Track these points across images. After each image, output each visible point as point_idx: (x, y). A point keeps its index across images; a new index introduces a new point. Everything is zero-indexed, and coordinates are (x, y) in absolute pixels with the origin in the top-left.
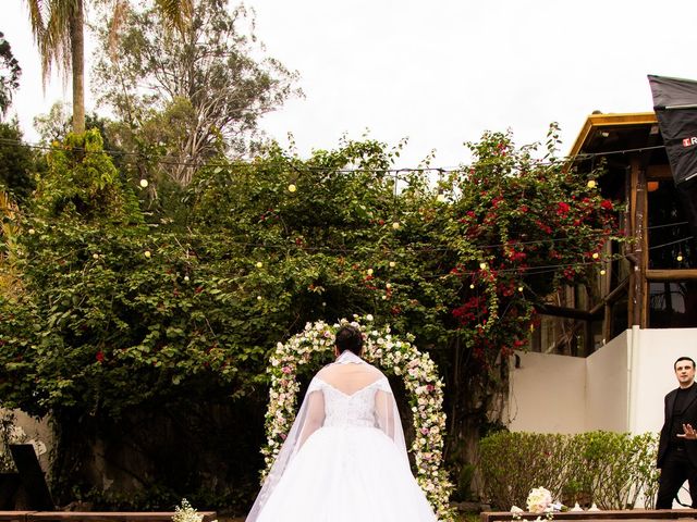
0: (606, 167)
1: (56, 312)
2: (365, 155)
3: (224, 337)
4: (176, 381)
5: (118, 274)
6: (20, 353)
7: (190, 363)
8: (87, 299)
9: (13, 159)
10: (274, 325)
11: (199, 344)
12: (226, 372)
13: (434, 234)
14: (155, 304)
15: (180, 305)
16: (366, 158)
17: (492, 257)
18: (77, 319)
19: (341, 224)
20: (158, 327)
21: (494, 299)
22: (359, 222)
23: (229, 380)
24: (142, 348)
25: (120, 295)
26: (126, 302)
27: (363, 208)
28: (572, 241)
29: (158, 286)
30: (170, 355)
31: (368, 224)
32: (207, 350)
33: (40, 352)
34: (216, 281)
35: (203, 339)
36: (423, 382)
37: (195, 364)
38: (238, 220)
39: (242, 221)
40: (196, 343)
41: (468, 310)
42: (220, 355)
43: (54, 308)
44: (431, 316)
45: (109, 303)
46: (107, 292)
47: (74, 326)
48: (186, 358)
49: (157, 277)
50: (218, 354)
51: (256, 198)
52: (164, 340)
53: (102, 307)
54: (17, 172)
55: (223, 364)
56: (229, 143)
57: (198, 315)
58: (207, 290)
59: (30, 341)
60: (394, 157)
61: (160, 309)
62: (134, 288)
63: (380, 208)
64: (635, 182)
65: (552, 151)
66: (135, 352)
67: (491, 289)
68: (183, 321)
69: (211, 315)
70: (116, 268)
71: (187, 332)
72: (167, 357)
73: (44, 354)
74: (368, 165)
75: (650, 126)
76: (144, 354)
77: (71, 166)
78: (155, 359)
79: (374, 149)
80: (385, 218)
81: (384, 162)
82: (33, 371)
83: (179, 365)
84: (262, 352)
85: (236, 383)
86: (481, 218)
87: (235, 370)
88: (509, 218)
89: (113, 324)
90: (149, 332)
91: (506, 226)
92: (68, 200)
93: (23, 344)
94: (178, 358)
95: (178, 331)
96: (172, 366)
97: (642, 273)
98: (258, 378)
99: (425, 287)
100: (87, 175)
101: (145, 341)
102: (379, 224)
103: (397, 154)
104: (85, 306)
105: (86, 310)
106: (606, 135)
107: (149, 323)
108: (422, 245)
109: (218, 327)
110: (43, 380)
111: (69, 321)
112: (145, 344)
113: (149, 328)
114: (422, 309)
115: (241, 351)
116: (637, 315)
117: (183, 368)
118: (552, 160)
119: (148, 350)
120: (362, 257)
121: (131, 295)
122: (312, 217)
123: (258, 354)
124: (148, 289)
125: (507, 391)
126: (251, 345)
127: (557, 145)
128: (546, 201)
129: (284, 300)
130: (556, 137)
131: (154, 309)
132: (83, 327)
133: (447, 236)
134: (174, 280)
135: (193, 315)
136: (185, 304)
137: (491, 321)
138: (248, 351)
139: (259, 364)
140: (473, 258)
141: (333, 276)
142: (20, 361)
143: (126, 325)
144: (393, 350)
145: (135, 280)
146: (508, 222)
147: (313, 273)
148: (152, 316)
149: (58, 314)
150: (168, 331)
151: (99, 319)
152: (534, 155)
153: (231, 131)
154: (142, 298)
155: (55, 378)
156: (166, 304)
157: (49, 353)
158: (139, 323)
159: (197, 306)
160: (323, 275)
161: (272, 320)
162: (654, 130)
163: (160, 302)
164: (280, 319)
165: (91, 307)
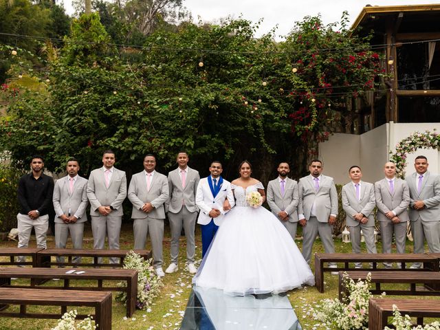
0: (373, 34)
1: (67, 117)
2: (240, 27)
3: (160, 132)
4: (133, 158)
5: (102, 96)
6: (46, 140)
7: (140, 147)
8: (84, 110)
9: (60, 22)
10: (189, 126)
11: (146, 137)
12: (161, 153)
13: (278, 71)
14: (122, 114)
15: (136, 114)
16: (240, 29)
17: (313, 87)
18: (78, 122)
19: (227, 66)
20: (123, 126)
21: (315, 111)
22: (237, 65)
23: (163, 158)
24: (113, 139)
25: (102, 109)
26: (105, 113)
27: (239, 58)
28: (357, 76)
29: (124, 103)
30: (130, 143)
31: (242, 66)
32: (150, 140)
33: (57, 139)
34: (157, 100)
35: (149, 134)
37: (143, 148)
38: (169, 65)
39: (172, 66)
40: (144, 137)
41: (299, 115)
42: (158, 144)
43: (66, 115)
44: (278, 118)
45: (96, 113)
46: (95, 107)
47: (76, 127)
48: (139, 144)
49: (124, 97)
50: (157, 142)
51: (180, 53)
52: (126, 134)
53: (92, 115)
54: (61, 29)
55: (160, 148)
56: (168, 13)
57: (146, 119)
58: (152, 105)
59: (52, 132)
60: (256, 28)
61: (124, 117)
62: (110, 105)
63: (248, 57)
64: (389, 42)
65: (344, 26)
66: (109, 142)
67: (313, 105)
68: (138, 122)
69: (153, 120)
70: (101, 93)
71: (139, 129)
72: (127, 144)
73: (59, 141)
74: (241, 32)
75: (398, 13)
76: (114, 142)
77: (83, 32)
78: (121, 145)
79: (245, 24)
80: (252, 62)
81: (250, 31)
82: (52, 150)
83: (135, 148)
84: (182, 141)
85: (167, 159)
86: (306, 63)
87: (166, 152)
88: (321, 64)
89: (98, 125)
90: (118, 130)
91: (320, 69)
92: (79, 50)
93: (48, 135)
94: (134, 144)
95: (135, 129)
96: (130, 149)
97: (395, 92)
99: (275, 102)
100: (91, 36)
101: (116, 135)
102: (248, 66)
103: (257, 27)
104: (82, 115)
105: (82, 118)
106: (374, 17)
107: (118, 124)
108: (272, 77)
109: (157, 126)
110: (58, 156)
111: (73, 123)
112: (115, 137)
113: (119, 127)
114: (272, 113)
115: (170, 140)
116: (392, 115)
117: (136, 151)
118: (344, 31)
119: (116, 140)
120: (239, 85)
121: (108, 109)
122: (210, 61)
123: (179, 142)
124: (118, 105)
125: (318, 154)
126: (175, 137)
127: (347, 23)
128: (341, 54)
129: (195, 112)
130: (346, 19)
131: (121, 117)
132: (80, 127)
133: (286, 73)
134: (133, 100)
135: (143, 119)
136: (139, 113)
137: (313, 124)
138: (174, 140)
140: (301, 86)
141: (223, 98)
142: (46, 144)
143: (105, 126)
145: (111, 100)
146: (321, 66)
147: (211, 96)
148: (120, 120)
149: (68, 118)
150: (129, 129)
151: (89, 123)
152: (335, 29)
153: (169, 7)
154: (114, 111)
155: (65, 155)
156: (128, 113)
157: (62, 140)
158: (113, 124)
159: (145, 115)
160: (217, 98)
161: (188, 123)
162: (401, 15)
163: (125, 113)
164: (192, 122)
165: (86, 116)
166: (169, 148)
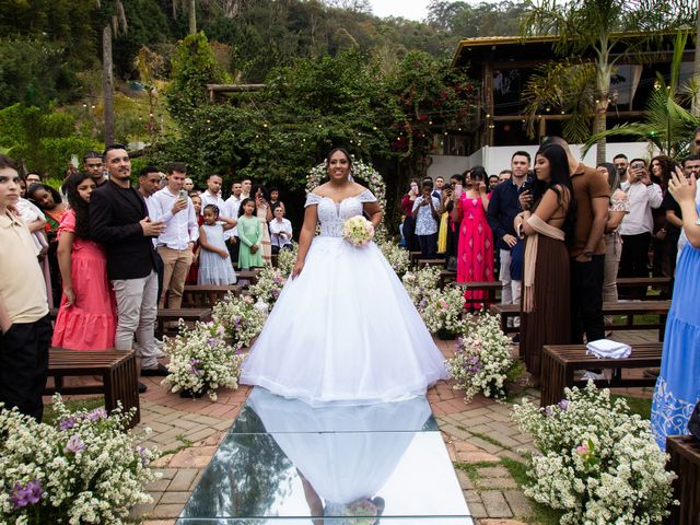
0: (470, 65)
3: (285, 162)
7: (270, 175)
11: (274, 166)
12: (287, 179)
17: (411, 119)
19: (340, 102)
20: (255, 158)
21: (411, 141)
22: (348, 99)
24: (248, 169)
25: (237, 144)
26: (240, 147)
30: (261, 172)
31: (352, 100)
32: (277, 168)
35: (276, 164)
36: (378, 186)
37: (272, 175)
40: (272, 166)
45: (231, 148)
46: (231, 143)
47: (217, 159)
48: (268, 173)
50: (283, 170)
52: (257, 165)
53: (229, 149)
55: (286, 175)
57: (273, 152)
61: (255, 150)
62: (243, 140)
64: (487, 71)
66: (245, 171)
67: (410, 136)
68: (266, 154)
69: (279, 152)
71: (268, 160)
72: (259, 173)
75: (492, 46)
76: (249, 171)
78: (254, 174)
83: (265, 176)
85: (292, 183)
86: (407, 96)
87: (291, 178)
89: (234, 158)
90: (251, 161)
94: (264, 173)
95: (264, 160)
97: (490, 118)
98: (302, 181)
101: (249, 165)
106: (470, 50)
107: (251, 157)
109: (282, 157)
111: (214, 156)
112: (249, 167)
113: (251, 159)
114: (378, 142)
116: (487, 141)
117: (267, 178)
119: (250, 169)
120: (350, 118)
121: (242, 144)
124: (249, 140)
126: (298, 165)
129: (313, 145)
131: (253, 150)
132: (221, 159)
135: (270, 152)
136: (266, 147)
138: (297, 168)
139: (302, 175)
140: (402, 119)
141: (335, 132)
143: (240, 158)
144: (365, 170)
145: (243, 136)
147: (326, 131)
148: (252, 153)
150: (259, 160)
151: (228, 156)
154: (247, 145)
156: (258, 147)
158: (246, 157)
159: (272, 147)
160: (330, 132)
161: (307, 154)
162: (494, 48)
163: (255, 147)
164: (311, 153)
165: (224, 150)
166: (293, 175)
